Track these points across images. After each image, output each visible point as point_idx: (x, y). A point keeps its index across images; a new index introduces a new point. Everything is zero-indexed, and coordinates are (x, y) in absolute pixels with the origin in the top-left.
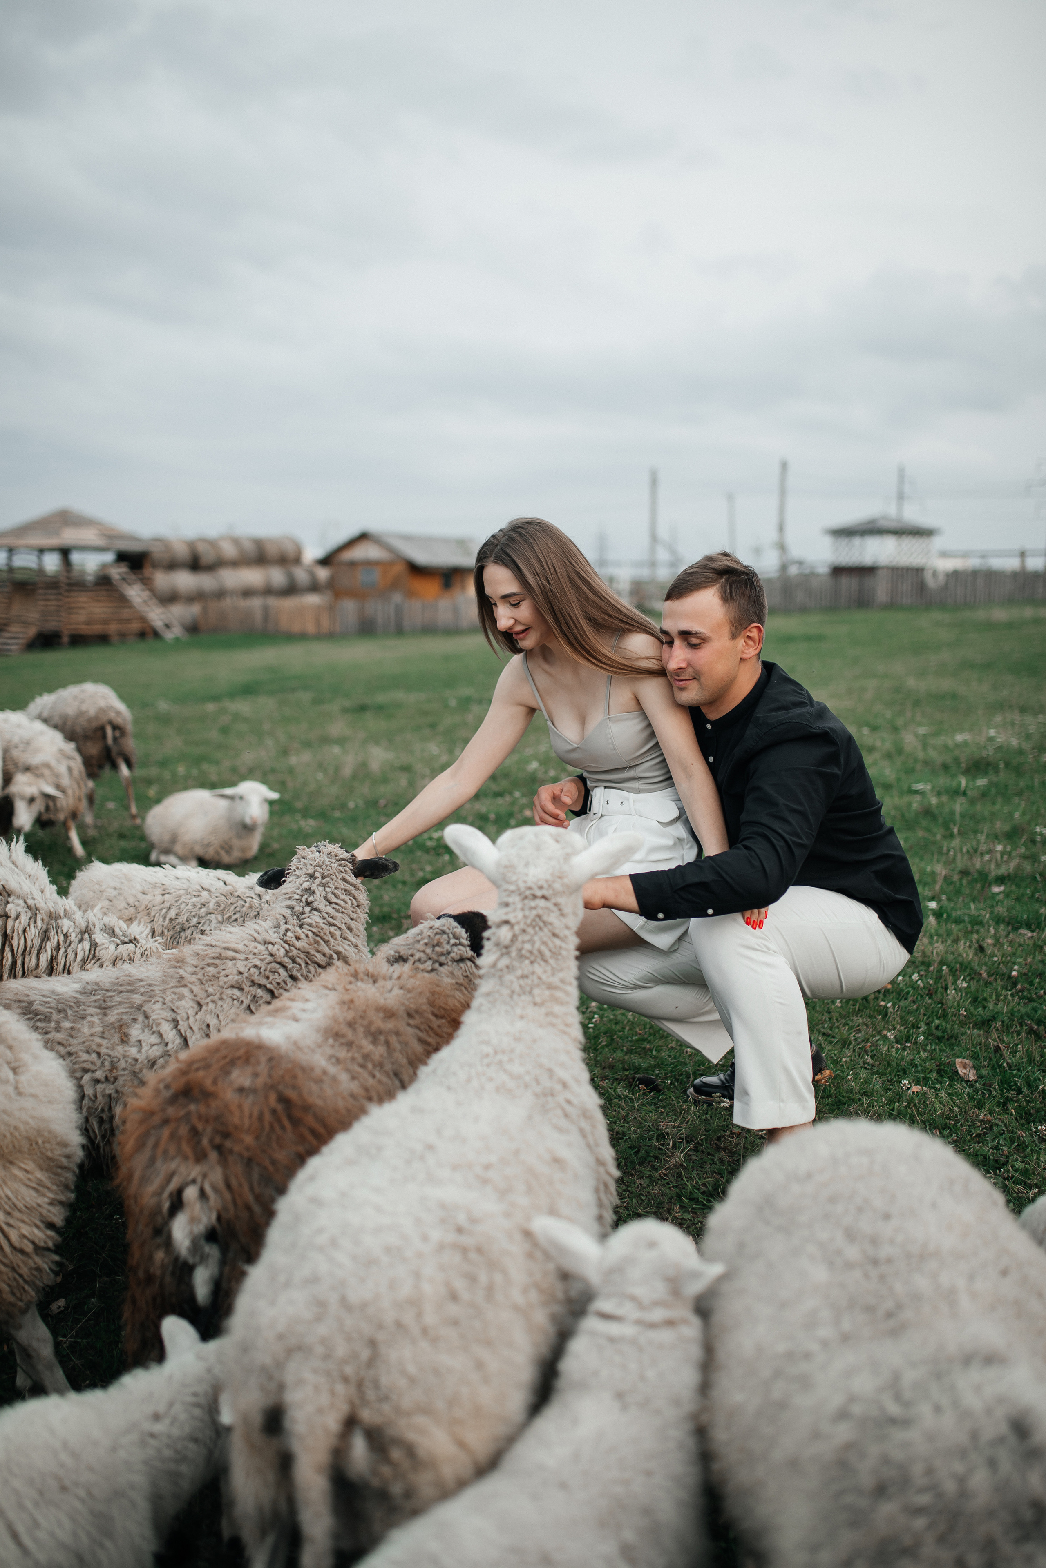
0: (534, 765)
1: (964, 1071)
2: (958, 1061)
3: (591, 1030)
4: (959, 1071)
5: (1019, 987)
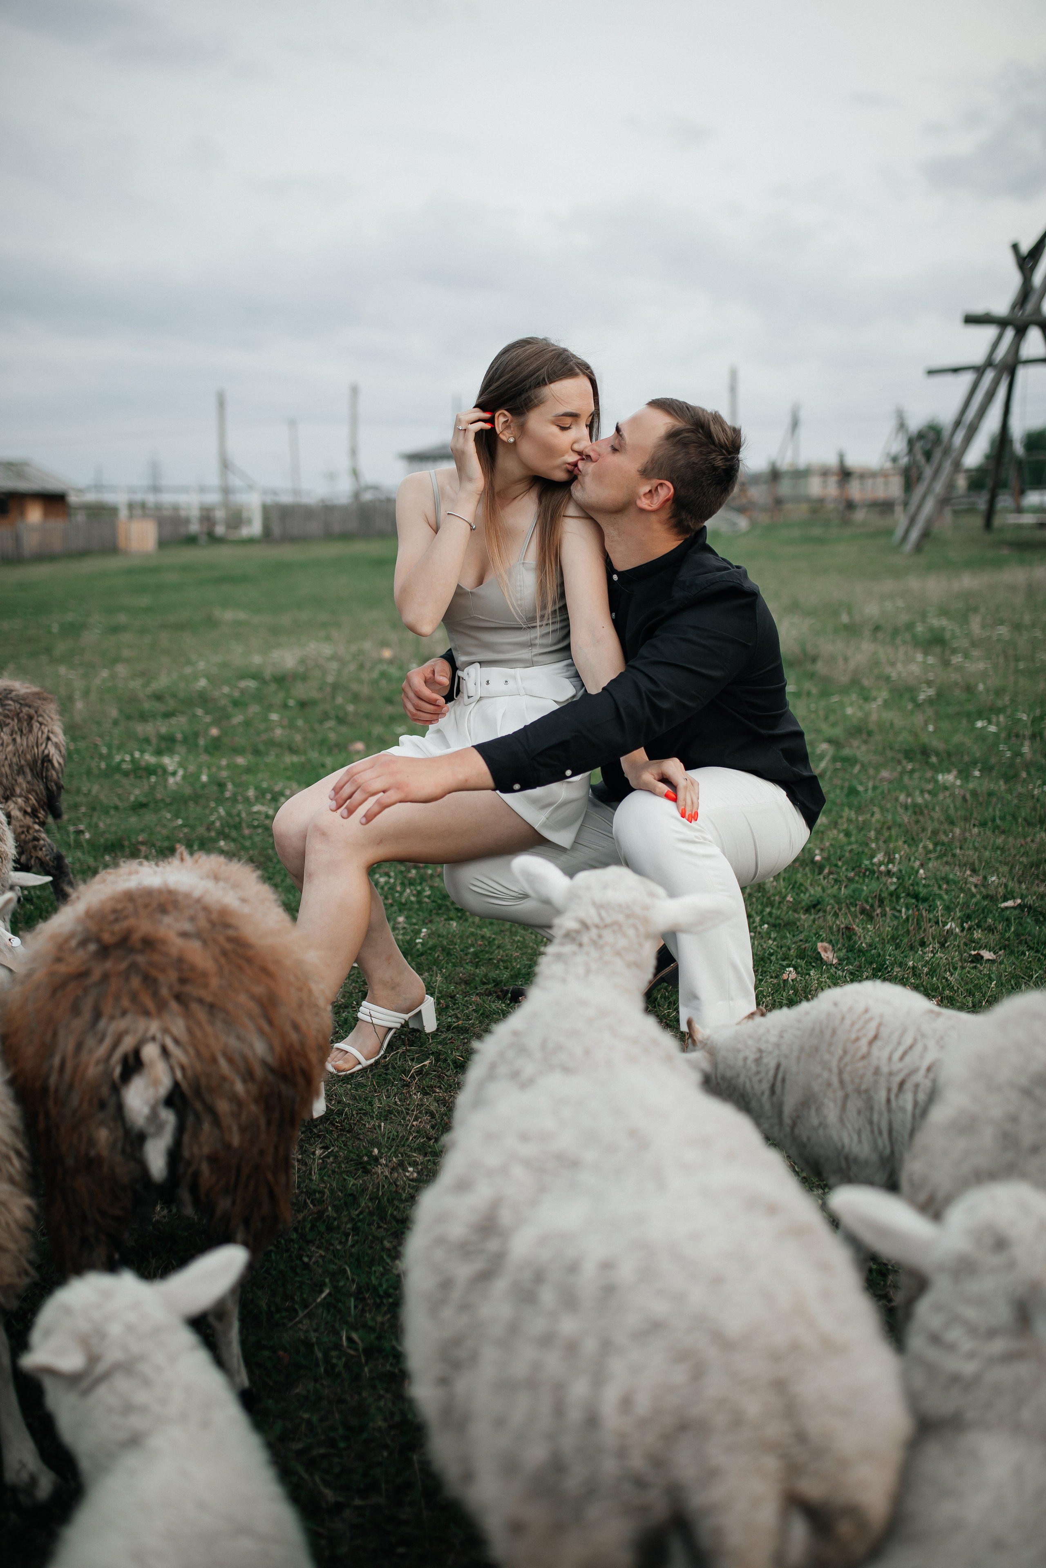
0: (203, 683)
1: (826, 955)
2: (819, 944)
3: (419, 946)
4: (822, 955)
5: (826, 871)
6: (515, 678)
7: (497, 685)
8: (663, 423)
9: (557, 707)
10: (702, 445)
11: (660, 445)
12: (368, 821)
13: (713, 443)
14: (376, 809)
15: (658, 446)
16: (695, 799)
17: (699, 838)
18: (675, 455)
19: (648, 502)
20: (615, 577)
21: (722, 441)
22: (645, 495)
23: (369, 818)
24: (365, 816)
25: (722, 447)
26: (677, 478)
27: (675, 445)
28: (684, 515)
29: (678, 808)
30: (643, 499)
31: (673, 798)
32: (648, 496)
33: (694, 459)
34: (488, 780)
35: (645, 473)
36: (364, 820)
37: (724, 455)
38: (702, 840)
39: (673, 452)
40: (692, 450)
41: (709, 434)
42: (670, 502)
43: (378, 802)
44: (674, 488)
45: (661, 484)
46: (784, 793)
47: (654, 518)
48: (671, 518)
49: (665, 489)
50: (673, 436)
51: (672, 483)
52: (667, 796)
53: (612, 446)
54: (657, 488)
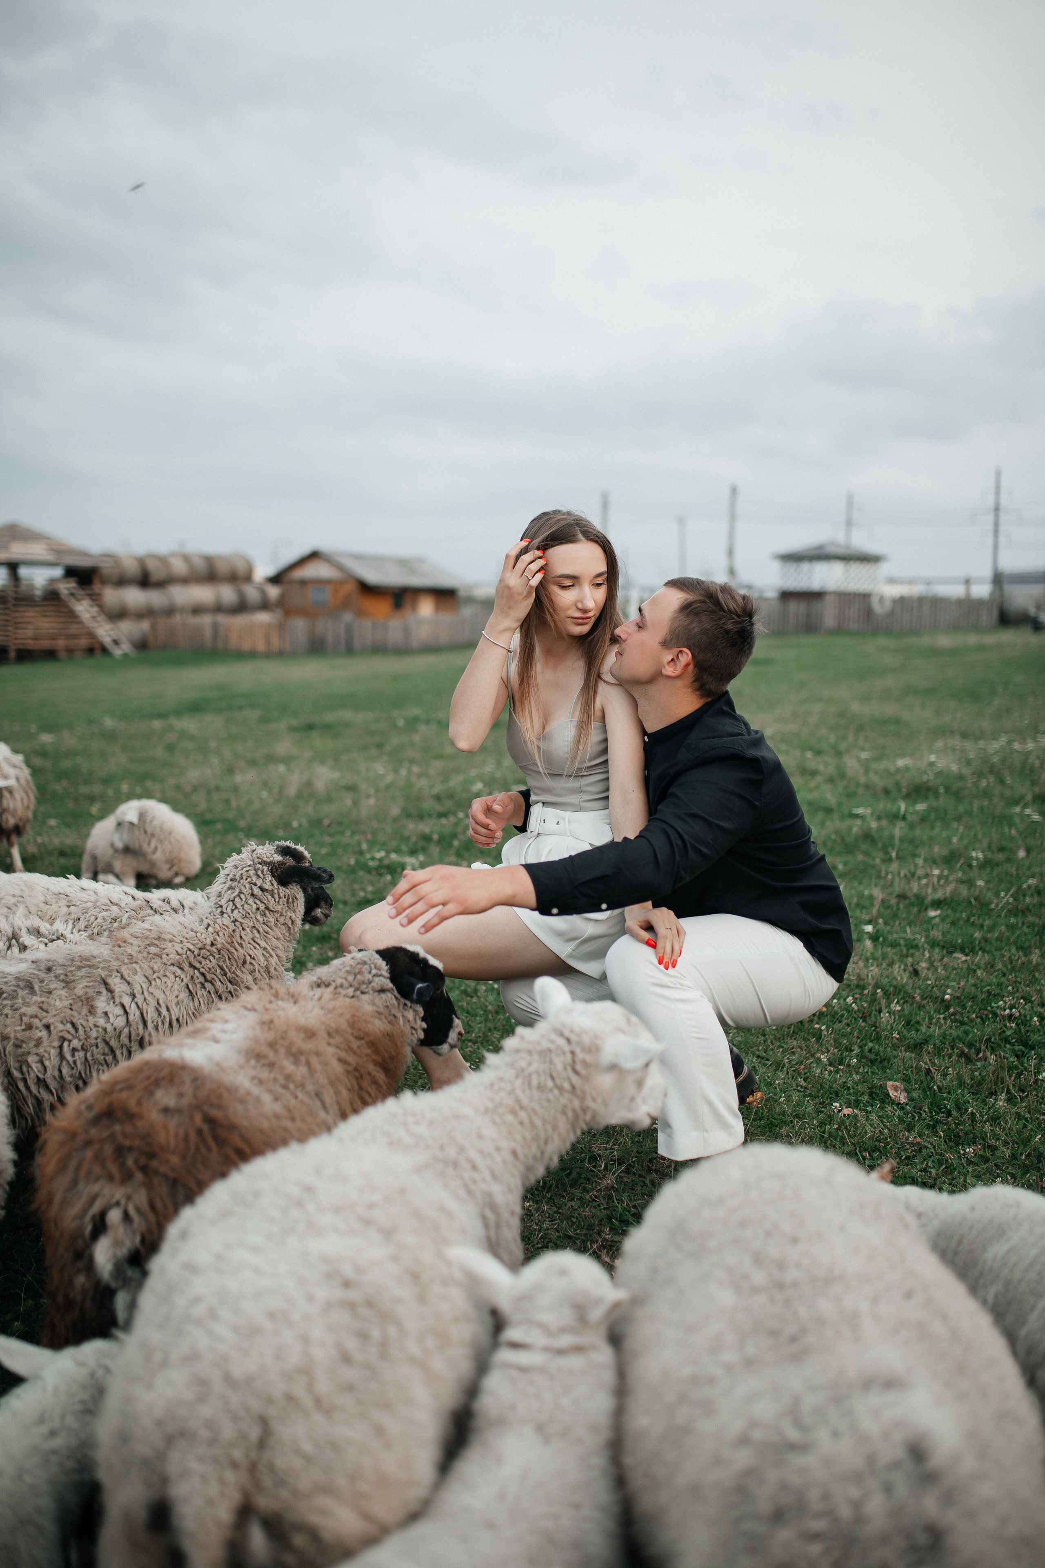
1: (896, 1094)
2: (890, 1083)
4: (890, 1094)
5: (951, 1010)
6: (564, 819)
7: (551, 826)
8: (677, 598)
9: (590, 848)
10: (713, 612)
11: (675, 618)
12: (427, 931)
13: (722, 609)
14: (436, 920)
15: (674, 619)
16: (677, 949)
17: (675, 984)
18: (689, 624)
19: (672, 669)
20: (646, 738)
21: (732, 607)
22: (669, 663)
23: (428, 928)
24: (424, 926)
25: (731, 612)
26: (694, 644)
27: (687, 615)
28: (706, 677)
29: (656, 954)
30: (667, 667)
31: (652, 944)
32: (672, 664)
33: (706, 626)
34: (532, 899)
35: (666, 644)
36: (423, 930)
37: (733, 619)
38: (679, 986)
39: (687, 622)
40: (704, 618)
41: (717, 603)
42: (691, 667)
43: (437, 914)
44: (692, 654)
45: (681, 652)
46: (802, 944)
47: (679, 683)
48: (694, 681)
49: (684, 655)
50: (686, 608)
51: (689, 649)
52: (648, 943)
53: (637, 624)
54: (678, 655)
